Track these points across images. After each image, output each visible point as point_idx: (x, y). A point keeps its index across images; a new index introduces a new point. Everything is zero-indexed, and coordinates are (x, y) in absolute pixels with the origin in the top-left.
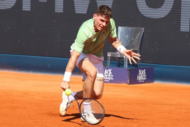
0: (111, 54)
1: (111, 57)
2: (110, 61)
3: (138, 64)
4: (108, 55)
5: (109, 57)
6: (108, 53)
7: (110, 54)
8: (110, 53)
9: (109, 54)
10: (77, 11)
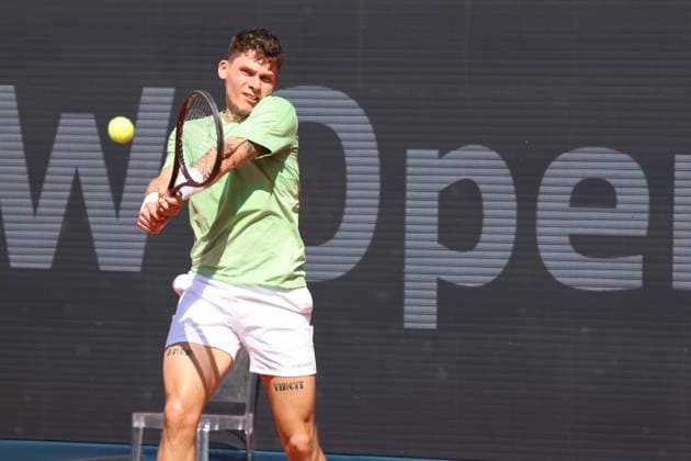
0: (147, 420)
1: (144, 429)
2: (143, 445)
3: (249, 455)
4: (136, 424)
5: (138, 429)
6: (135, 415)
7: (142, 418)
8: (143, 416)
9: (138, 419)
10: (16, 261)
